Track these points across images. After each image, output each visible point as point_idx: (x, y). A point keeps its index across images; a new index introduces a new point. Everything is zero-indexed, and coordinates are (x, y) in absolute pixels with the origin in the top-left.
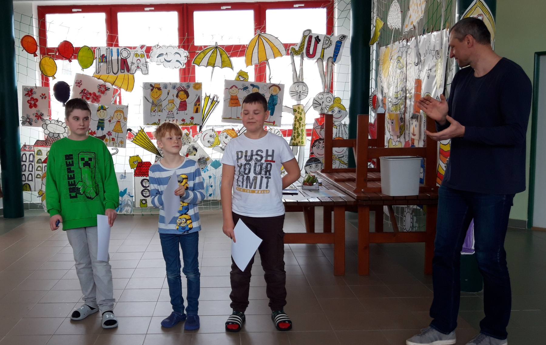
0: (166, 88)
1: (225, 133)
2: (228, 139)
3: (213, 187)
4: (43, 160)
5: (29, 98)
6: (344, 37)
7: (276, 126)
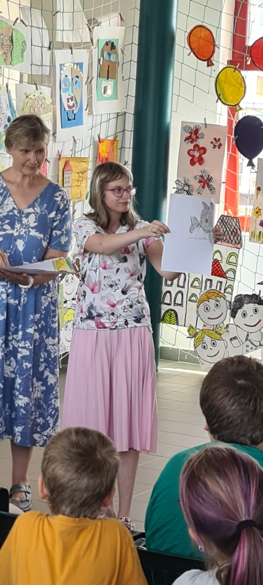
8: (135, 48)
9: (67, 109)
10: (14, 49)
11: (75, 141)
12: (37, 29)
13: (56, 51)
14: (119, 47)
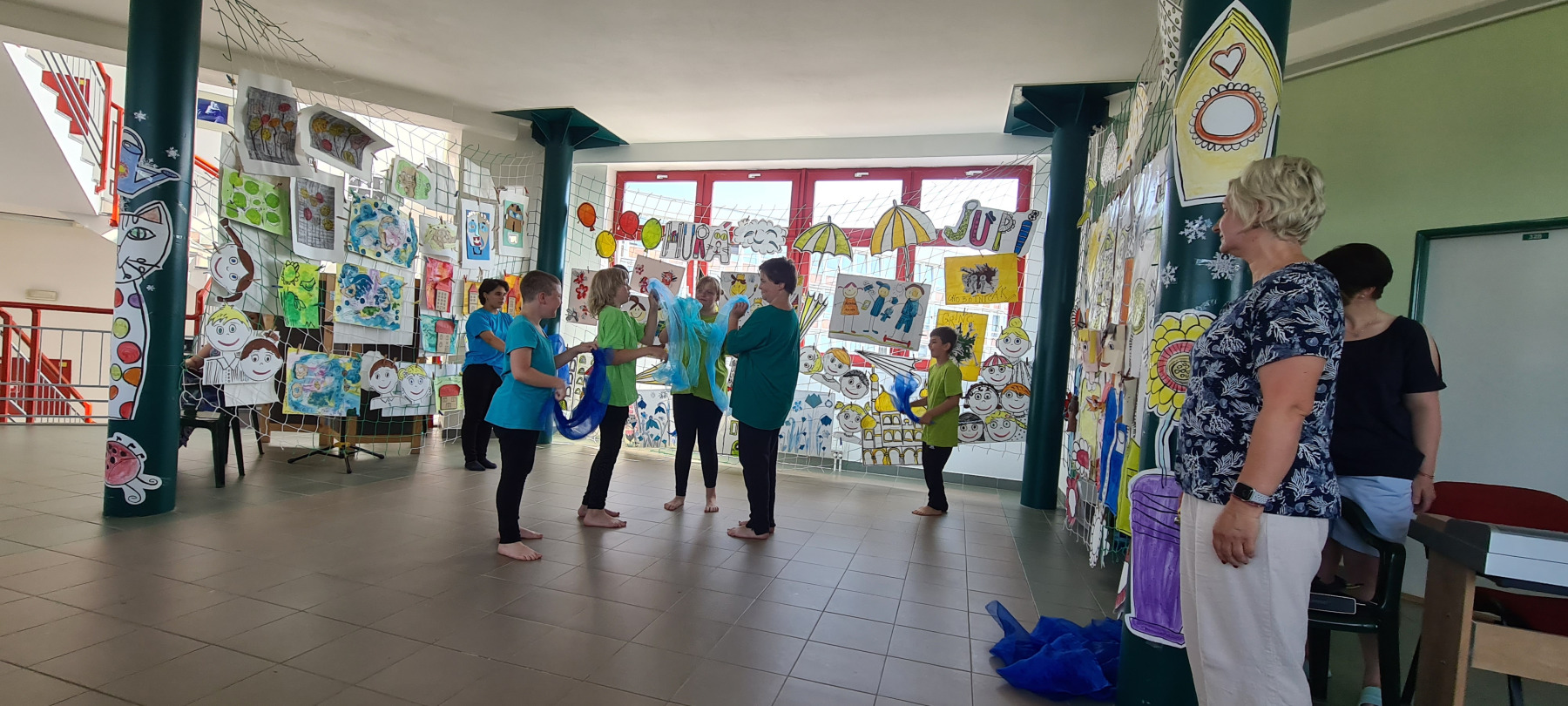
0: (752, 281)
1: (831, 354)
2: (835, 363)
3: (807, 435)
4: (586, 370)
5: (578, 286)
6: (1035, 214)
7: (912, 349)
8: (539, 216)
9: (473, 245)
10: (417, 187)
11: (481, 271)
12: (443, 179)
13: (462, 200)
14: (524, 210)
